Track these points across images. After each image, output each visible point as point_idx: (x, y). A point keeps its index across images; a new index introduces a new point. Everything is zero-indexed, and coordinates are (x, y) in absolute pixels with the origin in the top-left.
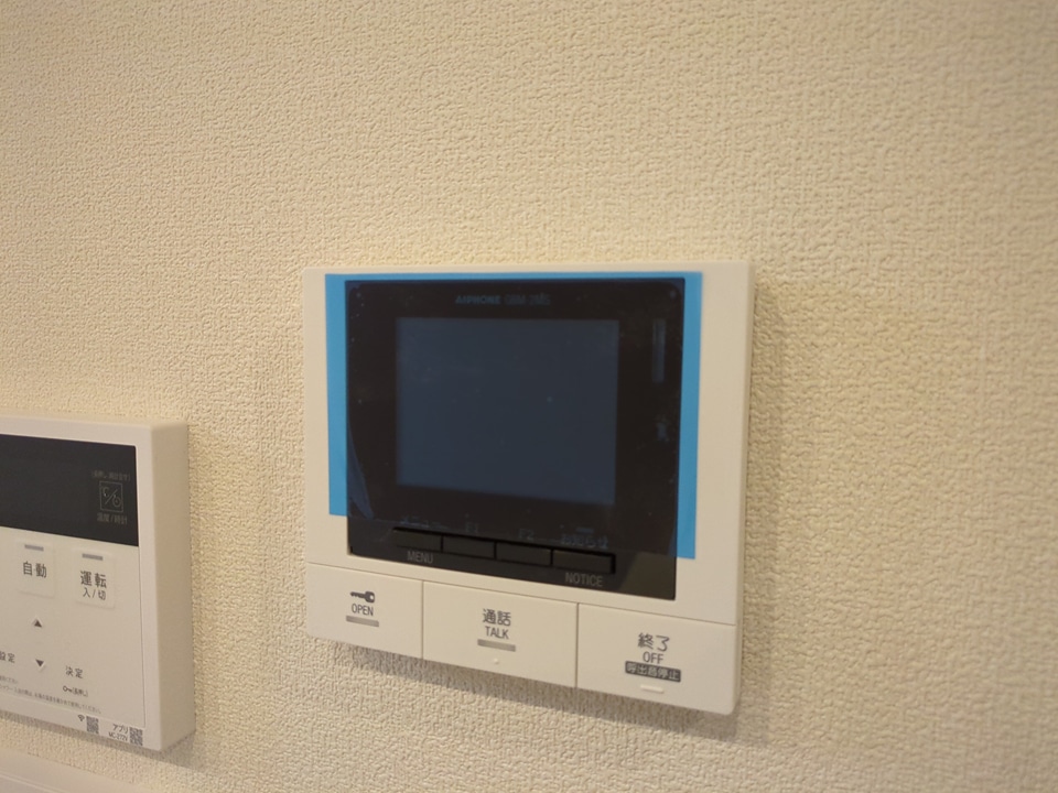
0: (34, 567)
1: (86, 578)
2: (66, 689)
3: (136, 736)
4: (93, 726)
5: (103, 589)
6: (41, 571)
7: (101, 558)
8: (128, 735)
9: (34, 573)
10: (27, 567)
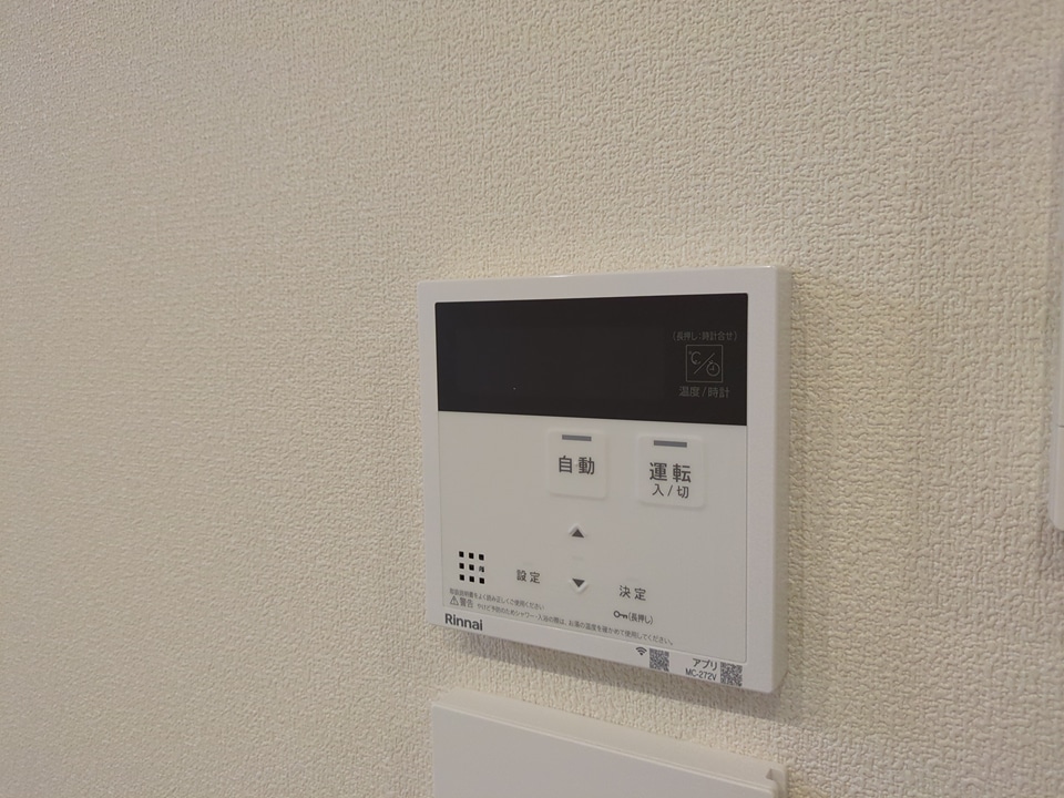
0: (575, 462)
1: (659, 471)
2: (618, 614)
3: (732, 673)
4: (660, 660)
5: (686, 484)
6: (586, 466)
7: (684, 445)
8: (718, 672)
9: (576, 469)
10: (564, 464)
